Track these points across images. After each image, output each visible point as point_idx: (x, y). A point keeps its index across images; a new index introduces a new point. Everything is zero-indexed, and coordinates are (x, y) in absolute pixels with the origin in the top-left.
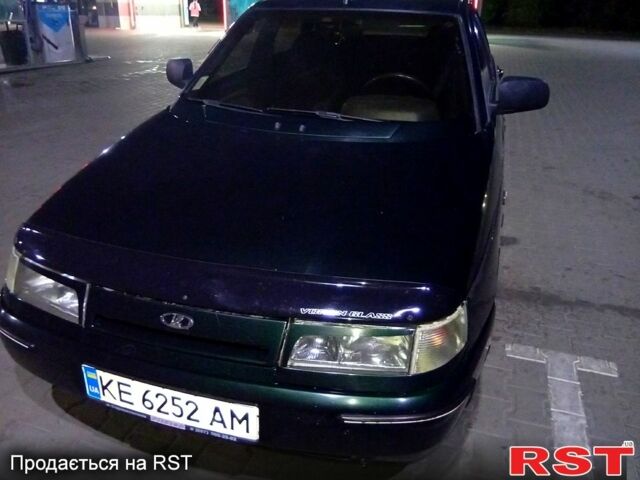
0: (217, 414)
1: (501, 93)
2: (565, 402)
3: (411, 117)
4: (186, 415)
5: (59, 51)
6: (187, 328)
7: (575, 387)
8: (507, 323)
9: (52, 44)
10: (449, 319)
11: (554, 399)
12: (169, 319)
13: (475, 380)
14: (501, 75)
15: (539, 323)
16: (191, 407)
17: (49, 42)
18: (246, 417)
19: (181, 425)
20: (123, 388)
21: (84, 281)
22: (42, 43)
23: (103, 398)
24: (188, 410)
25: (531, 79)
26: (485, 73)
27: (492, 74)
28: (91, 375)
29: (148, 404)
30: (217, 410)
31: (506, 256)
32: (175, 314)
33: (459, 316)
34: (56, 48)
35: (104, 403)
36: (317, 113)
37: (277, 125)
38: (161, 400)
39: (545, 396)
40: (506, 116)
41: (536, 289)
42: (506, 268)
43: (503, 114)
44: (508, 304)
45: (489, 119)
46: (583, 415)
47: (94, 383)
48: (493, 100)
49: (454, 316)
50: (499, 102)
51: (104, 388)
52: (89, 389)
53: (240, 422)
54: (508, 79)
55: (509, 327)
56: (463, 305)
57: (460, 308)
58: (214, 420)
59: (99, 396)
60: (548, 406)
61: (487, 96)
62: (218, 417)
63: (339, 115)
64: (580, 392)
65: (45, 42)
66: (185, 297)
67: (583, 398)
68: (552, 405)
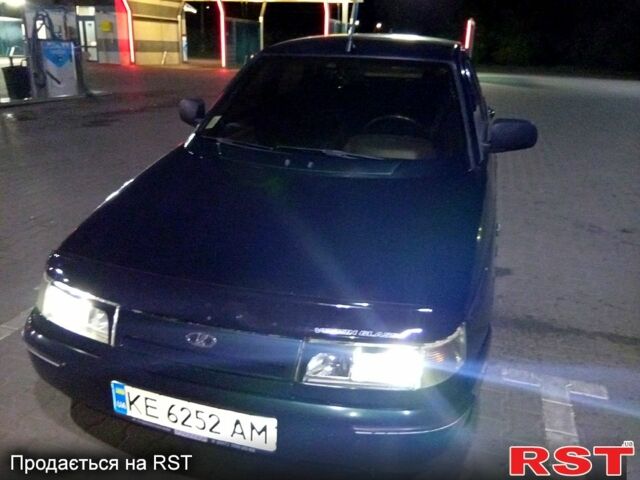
0: (238, 426)
1: (493, 134)
2: (559, 423)
3: (410, 155)
4: (208, 427)
5: (61, 86)
6: (211, 346)
7: (568, 409)
8: (502, 349)
9: (56, 79)
10: (450, 339)
11: (548, 420)
12: (193, 338)
13: (474, 396)
14: (492, 116)
15: (533, 349)
16: (214, 420)
17: (52, 77)
18: (265, 429)
19: (204, 438)
20: (149, 402)
21: (114, 304)
22: (45, 78)
23: (129, 413)
24: (210, 423)
25: (521, 121)
26: (477, 113)
27: (484, 115)
28: (119, 391)
29: (173, 418)
30: (238, 422)
31: (500, 286)
32: (200, 334)
33: (459, 336)
34: (59, 83)
35: (131, 418)
36: (324, 151)
37: (287, 162)
38: (185, 414)
39: (539, 417)
40: (498, 154)
41: (530, 317)
42: (500, 296)
43: (494, 152)
44: (504, 331)
45: (482, 158)
46: (576, 434)
47: (121, 398)
48: (485, 140)
49: (454, 335)
50: (490, 142)
51: (131, 403)
52: (117, 405)
53: (259, 433)
54: (499, 121)
55: (504, 353)
56: (462, 326)
57: (459, 329)
58: (234, 432)
59: (125, 410)
60: (543, 426)
61: (480, 136)
62: (238, 429)
63: (345, 153)
64: (572, 414)
65: (48, 77)
66: (209, 318)
67: (575, 419)
68: (546, 425)
